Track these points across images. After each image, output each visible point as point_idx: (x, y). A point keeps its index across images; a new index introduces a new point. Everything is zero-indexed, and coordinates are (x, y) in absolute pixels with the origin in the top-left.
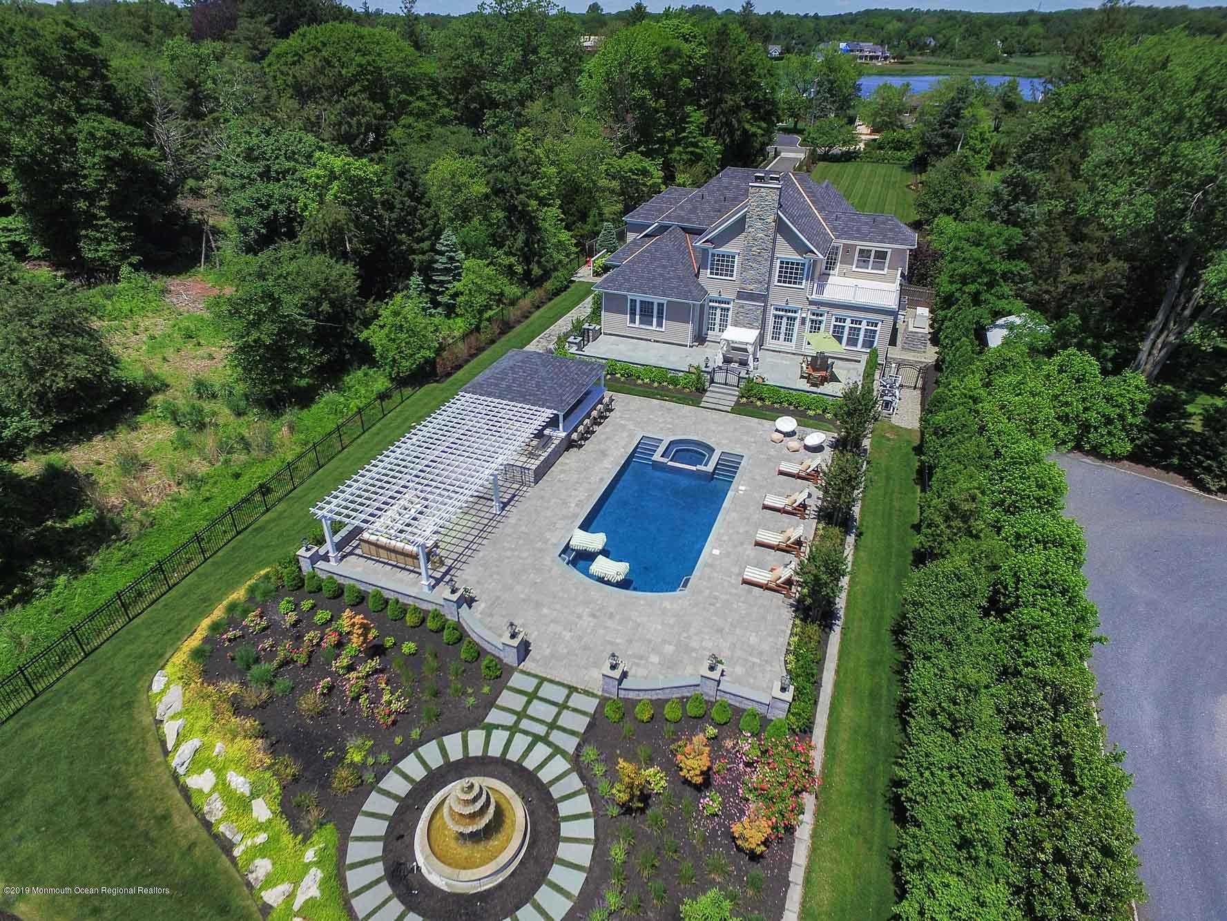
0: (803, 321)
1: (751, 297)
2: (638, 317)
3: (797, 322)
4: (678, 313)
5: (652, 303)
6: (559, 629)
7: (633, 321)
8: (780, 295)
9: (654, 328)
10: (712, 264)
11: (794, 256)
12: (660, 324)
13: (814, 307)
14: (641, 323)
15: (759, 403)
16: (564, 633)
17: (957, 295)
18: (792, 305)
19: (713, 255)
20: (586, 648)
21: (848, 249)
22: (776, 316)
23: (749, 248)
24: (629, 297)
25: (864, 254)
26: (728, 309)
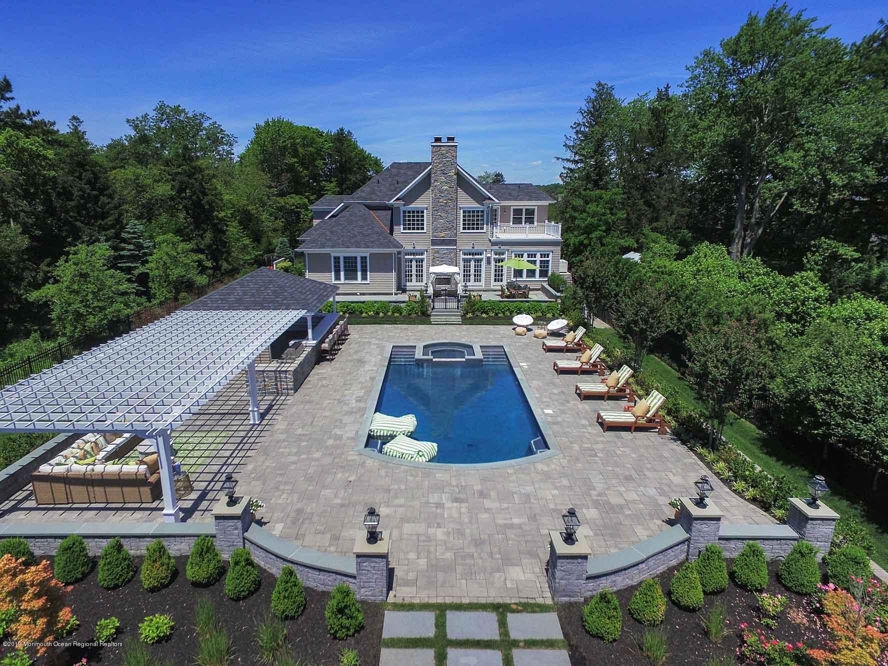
0: (489, 259)
1: (443, 242)
2: (342, 273)
3: (484, 263)
4: (382, 264)
5: (356, 258)
7: (338, 278)
8: (466, 240)
9: (359, 281)
10: (404, 220)
11: (473, 205)
12: (364, 278)
13: (497, 247)
14: (346, 279)
15: (484, 315)
17: (586, 242)
18: (478, 248)
19: (404, 212)
21: (505, 209)
22: (464, 260)
23: (435, 201)
24: (333, 255)
25: (518, 212)
26: (422, 260)
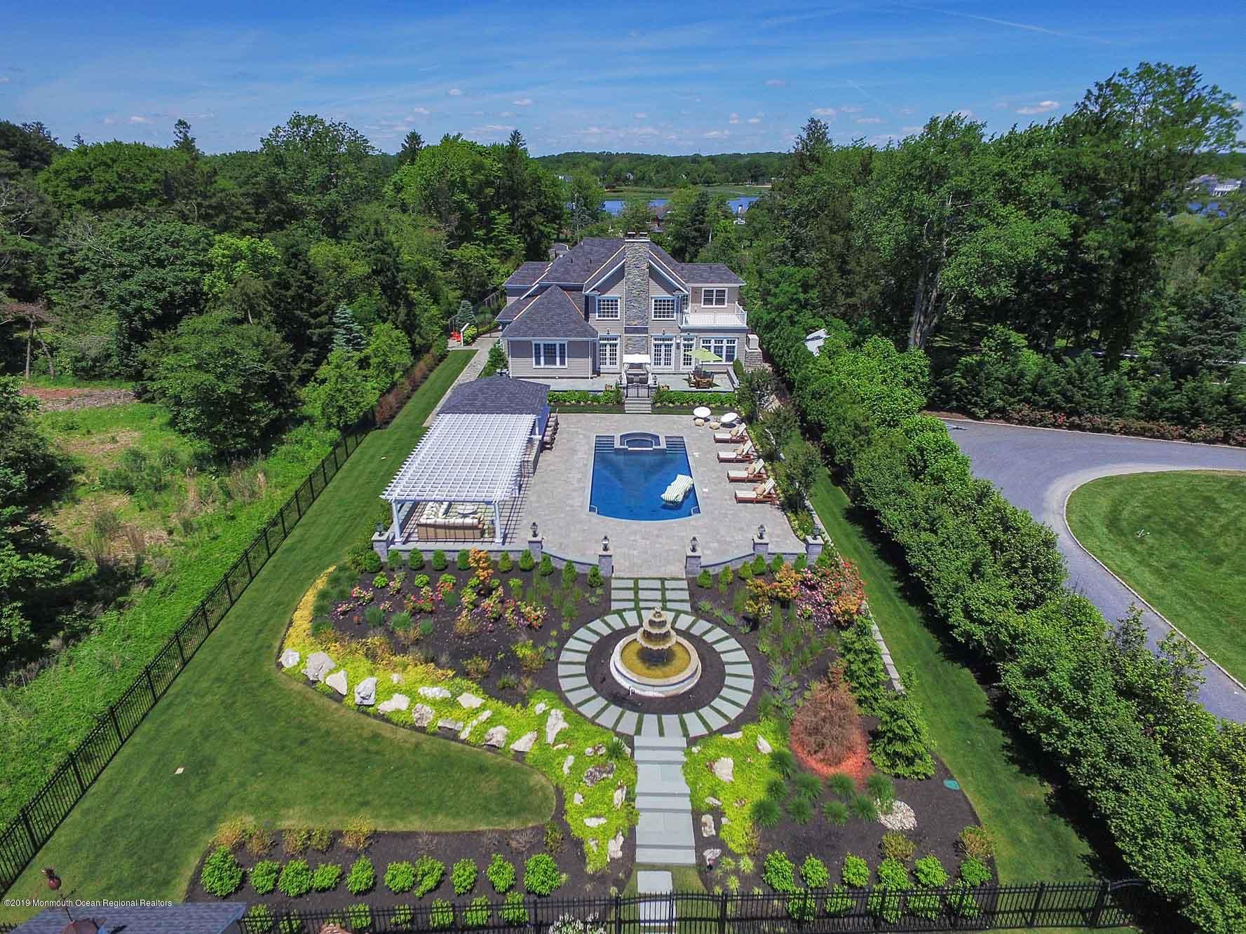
0: (678, 346)
1: (636, 330)
2: (542, 358)
3: (673, 348)
4: (579, 350)
5: (555, 345)
6: (626, 550)
7: (538, 363)
8: (658, 327)
9: (558, 365)
10: (599, 309)
11: (666, 296)
12: (562, 362)
13: (685, 334)
14: (545, 363)
15: (671, 405)
16: (631, 552)
17: (777, 320)
18: (668, 334)
19: (599, 301)
20: (655, 556)
21: (696, 291)
22: (655, 345)
23: (629, 292)
24: (534, 342)
25: (709, 293)
26: (616, 345)
